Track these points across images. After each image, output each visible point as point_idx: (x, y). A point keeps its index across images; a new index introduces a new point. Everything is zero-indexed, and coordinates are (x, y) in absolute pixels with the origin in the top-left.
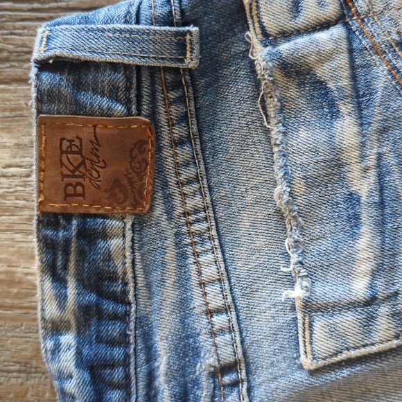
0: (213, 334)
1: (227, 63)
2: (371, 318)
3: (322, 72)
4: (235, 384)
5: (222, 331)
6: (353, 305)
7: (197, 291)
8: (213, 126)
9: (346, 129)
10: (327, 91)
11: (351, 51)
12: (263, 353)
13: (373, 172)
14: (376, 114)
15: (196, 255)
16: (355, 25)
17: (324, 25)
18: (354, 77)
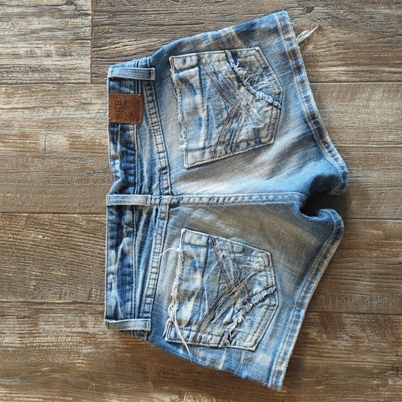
0: (160, 159)
1: (165, 78)
2: (204, 153)
3: (192, 81)
4: (166, 173)
5: (162, 158)
6: (199, 149)
7: (155, 147)
8: (160, 97)
9: (198, 98)
10: (193, 87)
11: (200, 75)
12: (174, 164)
13: (206, 111)
14: (207, 94)
15: (155, 136)
16: (202, 67)
17: (193, 67)
18: (201, 83)
